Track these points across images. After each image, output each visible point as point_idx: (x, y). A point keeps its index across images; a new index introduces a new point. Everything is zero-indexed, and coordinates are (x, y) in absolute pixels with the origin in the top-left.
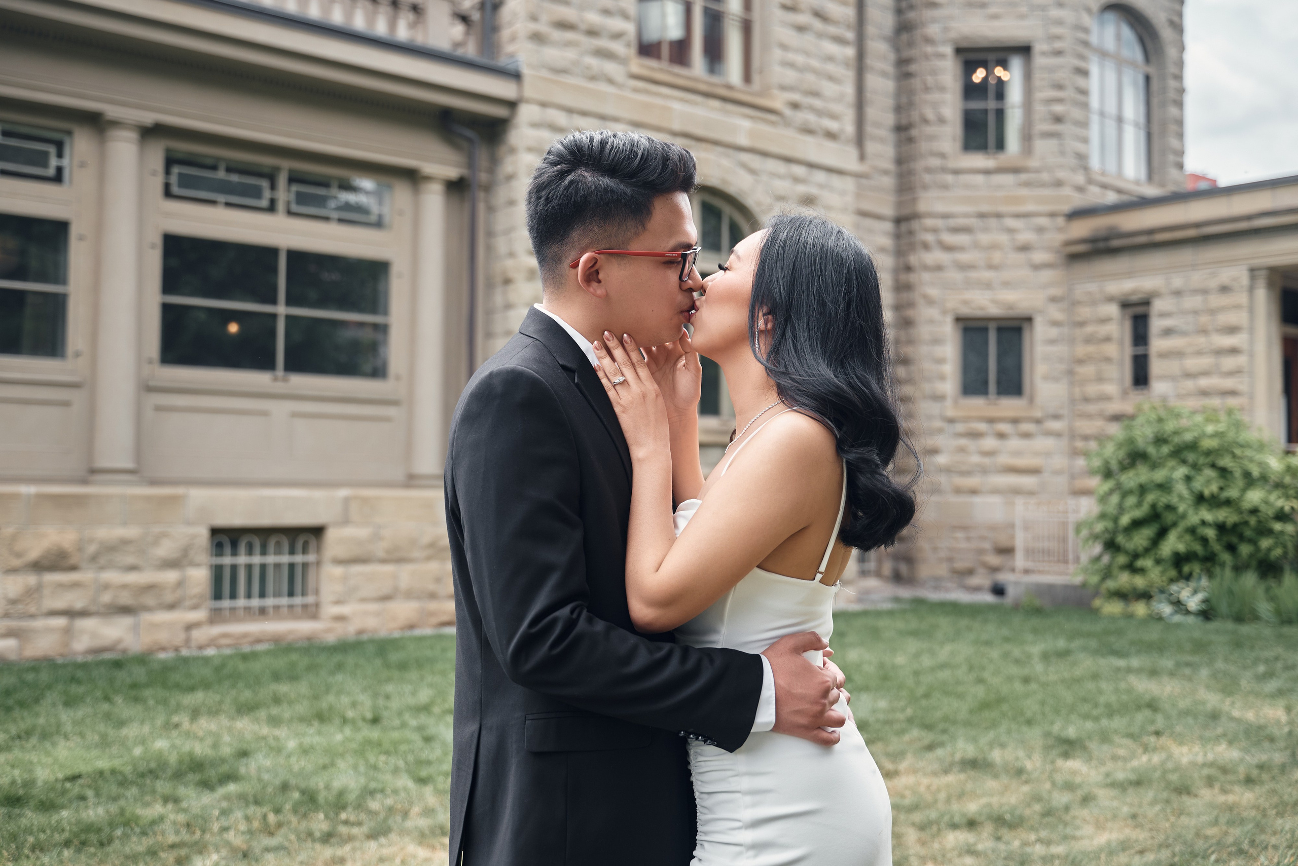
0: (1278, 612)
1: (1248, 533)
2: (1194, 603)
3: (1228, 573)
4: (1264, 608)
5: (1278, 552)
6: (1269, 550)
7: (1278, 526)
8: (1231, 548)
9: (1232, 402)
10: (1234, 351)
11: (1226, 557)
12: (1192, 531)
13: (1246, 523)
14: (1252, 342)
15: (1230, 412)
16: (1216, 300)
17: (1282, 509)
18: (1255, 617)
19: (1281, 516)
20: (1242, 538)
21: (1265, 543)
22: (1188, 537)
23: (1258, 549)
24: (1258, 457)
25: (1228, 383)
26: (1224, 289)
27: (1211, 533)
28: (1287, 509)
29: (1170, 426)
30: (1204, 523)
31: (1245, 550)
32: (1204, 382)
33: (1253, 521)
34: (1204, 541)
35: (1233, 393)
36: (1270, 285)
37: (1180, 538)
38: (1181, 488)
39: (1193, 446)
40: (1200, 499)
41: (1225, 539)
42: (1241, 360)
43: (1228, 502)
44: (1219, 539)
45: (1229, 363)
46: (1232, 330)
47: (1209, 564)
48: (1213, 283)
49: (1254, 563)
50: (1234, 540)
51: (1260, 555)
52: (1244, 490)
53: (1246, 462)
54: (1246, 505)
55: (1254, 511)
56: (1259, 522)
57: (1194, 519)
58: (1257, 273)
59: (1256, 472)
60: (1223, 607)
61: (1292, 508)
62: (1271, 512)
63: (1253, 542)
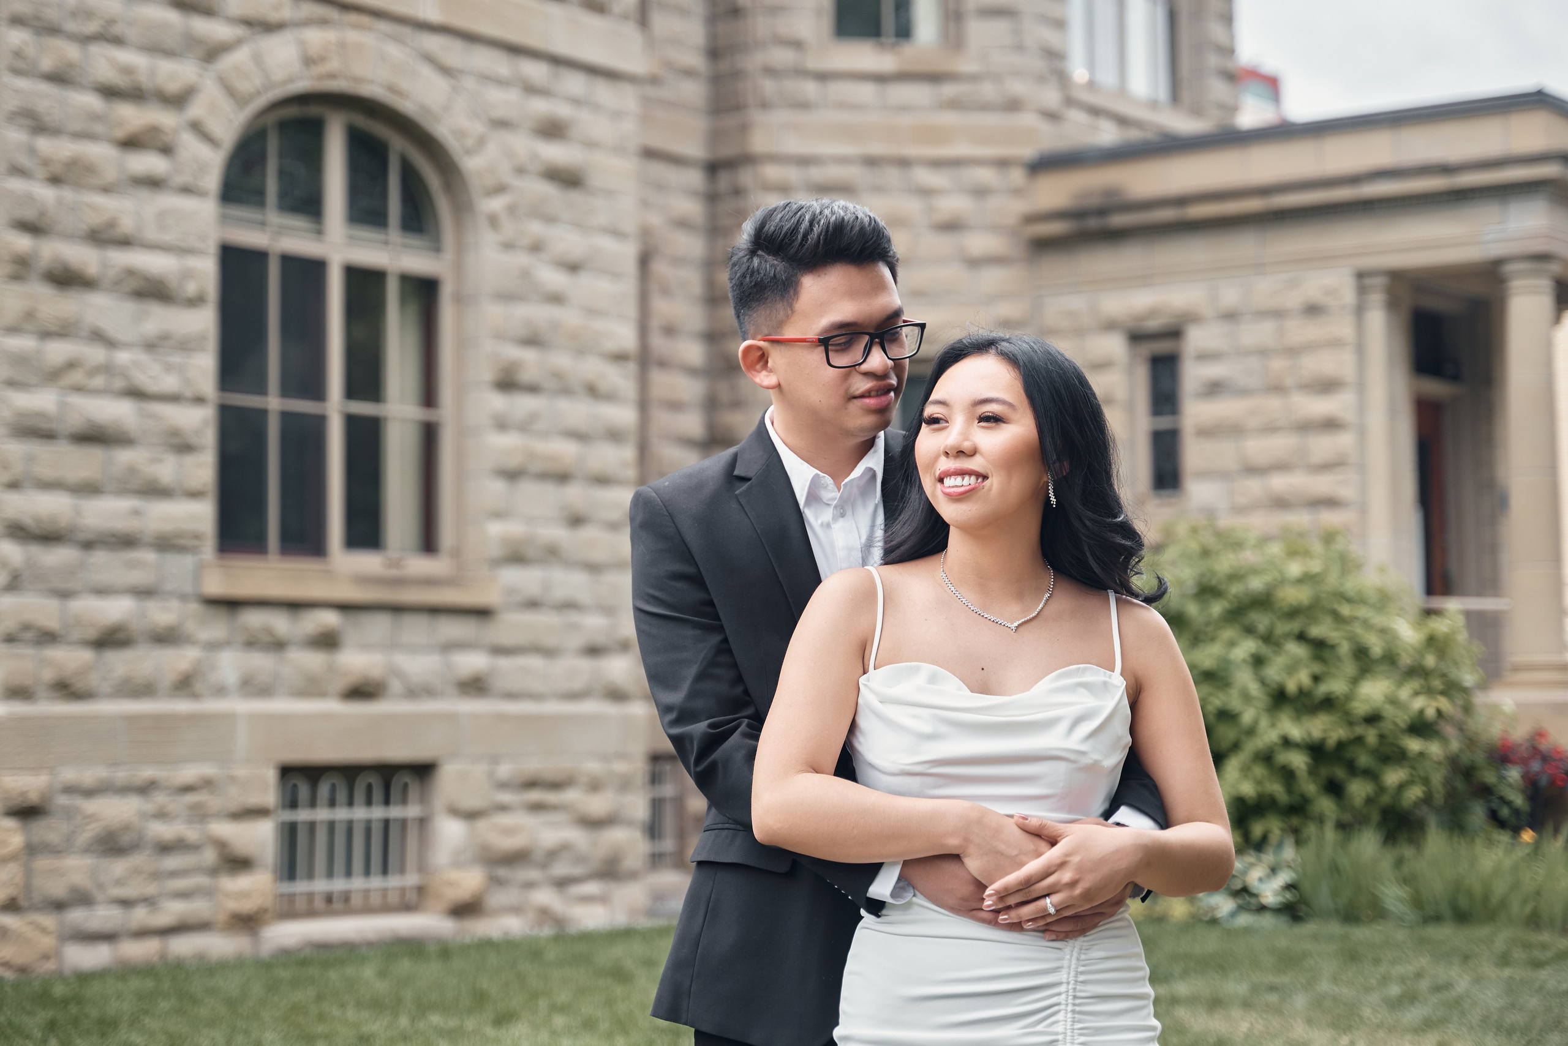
0: (1417, 902)
1: (1364, 760)
2: (1270, 892)
3: (1330, 834)
4: (1393, 895)
5: (1415, 793)
6: (1402, 787)
7: (1414, 745)
8: (1334, 789)
9: (1331, 518)
10: (1330, 425)
11: (1326, 805)
12: (1266, 758)
13: (1359, 740)
14: (1362, 407)
15: (1329, 538)
16: (1300, 331)
17: (1421, 712)
18: (1379, 913)
19: (1421, 727)
20: (1353, 769)
21: (1393, 777)
22: (1259, 771)
23: (1381, 789)
24: (1378, 620)
25: (1323, 484)
26: (1313, 310)
27: (1298, 761)
28: (1430, 713)
29: (1225, 563)
30: (1287, 742)
31: (1358, 790)
32: (1280, 483)
33: (1371, 736)
34: (1288, 775)
35: (1330, 503)
36: (1392, 304)
37: (1245, 770)
38: (1245, 678)
39: (1263, 601)
40: (1279, 698)
41: (1324, 772)
42: (1344, 441)
43: (1328, 704)
44: (1312, 772)
45: (1323, 446)
46: (1327, 386)
47: (1295, 821)
48: (1294, 299)
49: (1375, 816)
50: (1340, 773)
51: (1386, 799)
52: (1355, 681)
53: (1358, 629)
54: (1360, 708)
55: (1373, 719)
56: (1382, 737)
57: (1268, 735)
58: (1368, 281)
59: (1376, 646)
60: (1323, 897)
61: (1439, 713)
62: (1403, 719)
63: (1370, 774)
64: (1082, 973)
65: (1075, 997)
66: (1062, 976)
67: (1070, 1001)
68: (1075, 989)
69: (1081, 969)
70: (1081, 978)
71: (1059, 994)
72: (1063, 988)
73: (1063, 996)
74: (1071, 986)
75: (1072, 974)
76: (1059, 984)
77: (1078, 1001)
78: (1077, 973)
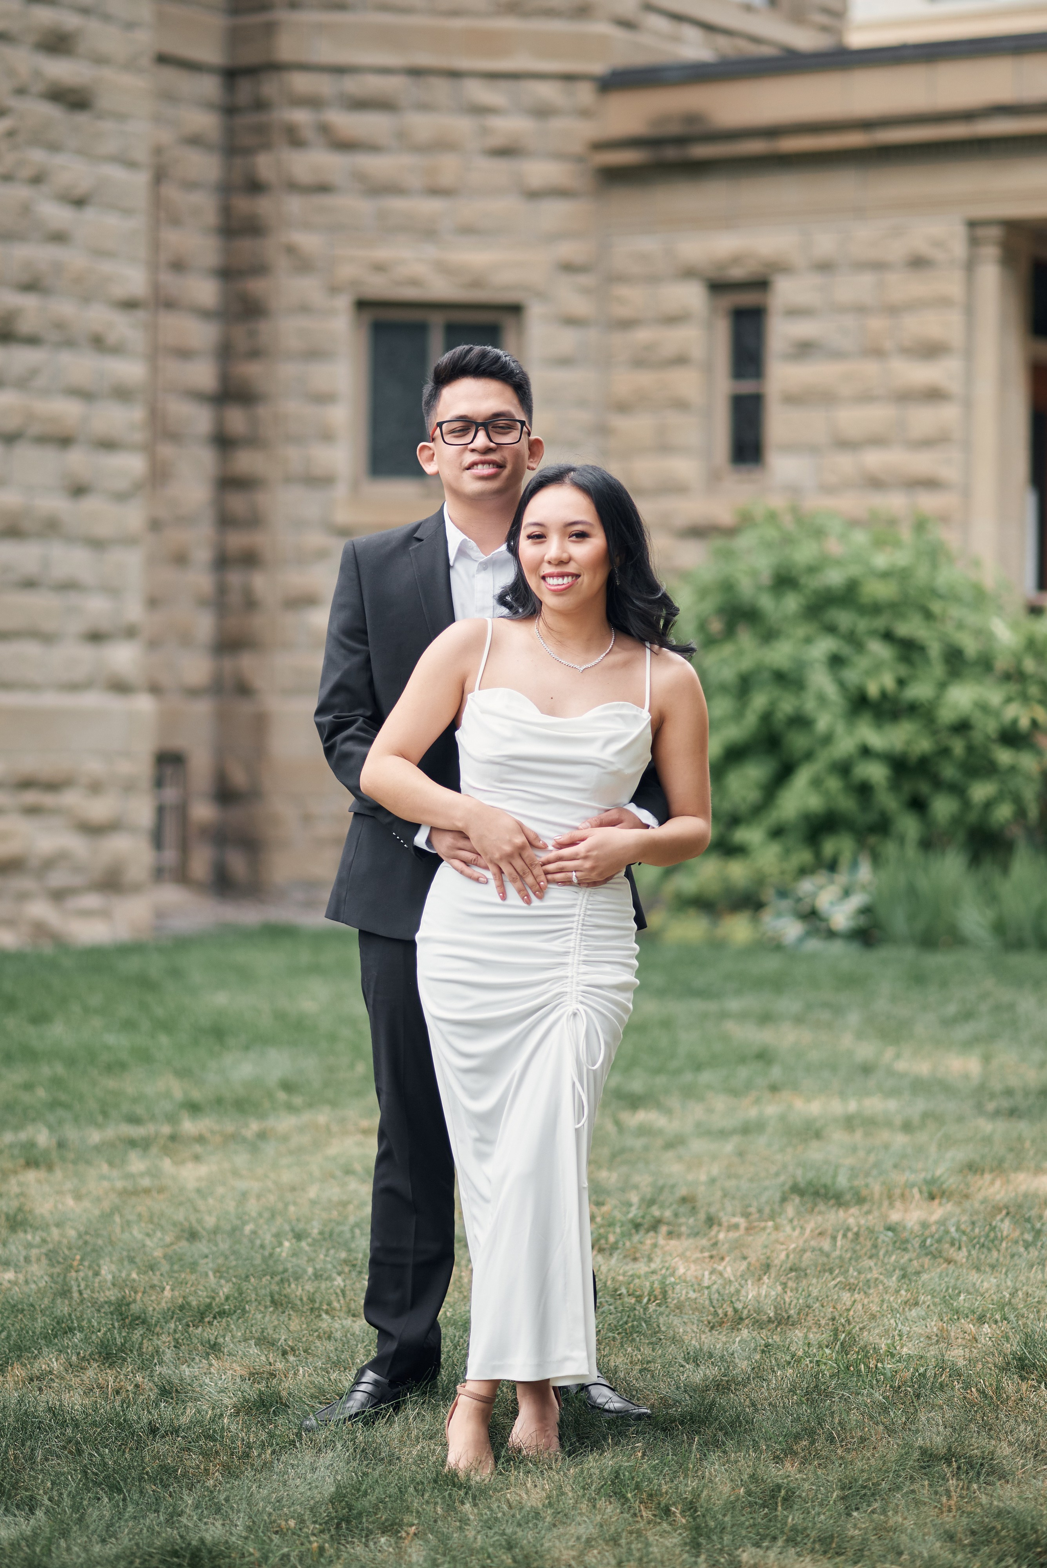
0: (999, 928)
1: (949, 772)
2: (843, 914)
3: (911, 851)
4: (972, 920)
5: (1005, 809)
6: (989, 805)
7: (1004, 756)
8: (918, 804)
9: (927, 502)
10: (933, 395)
11: (908, 821)
12: (843, 769)
13: (945, 752)
14: (969, 376)
15: (921, 525)
16: (902, 287)
17: (1015, 722)
19: (1013, 737)
20: (938, 784)
21: (981, 791)
22: (834, 784)
23: (967, 806)
24: (972, 619)
25: (923, 463)
27: (878, 773)
28: (1024, 723)
30: (866, 752)
32: (874, 460)
33: (958, 747)
34: (864, 790)
35: (930, 484)
37: (816, 783)
38: (822, 680)
40: (860, 703)
41: (907, 787)
42: (948, 415)
43: (913, 709)
44: (895, 784)
45: (924, 420)
46: (930, 351)
47: (872, 837)
48: (897, 250)
49: (961, 836)
50: (924, 788)
51: (972, 817)
52: (942, 686)
53: (949, 628)
54: (946, 715)
55: (962, 727)
56: (970, 749)
57: (845, 743)
59: (971, 646)
60: (898, 922)
61: (1034, 723)
62: (991, 727)
63: (958, 790)
64: (589, 909)
65: (583, 925)
66: (576, 911)
67: (580, 927)
68: (583, 920)
69: (589, 907)
70: (589, 912)
71: (573, 922)
72: (576, 918)
73: (575, 924)
74: (581, 917)
75: (583, 909)
76: (574, 915)
77: (585, 928)
78: (587, 909)
